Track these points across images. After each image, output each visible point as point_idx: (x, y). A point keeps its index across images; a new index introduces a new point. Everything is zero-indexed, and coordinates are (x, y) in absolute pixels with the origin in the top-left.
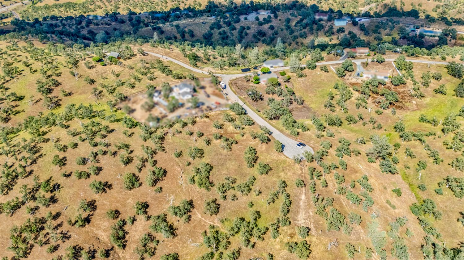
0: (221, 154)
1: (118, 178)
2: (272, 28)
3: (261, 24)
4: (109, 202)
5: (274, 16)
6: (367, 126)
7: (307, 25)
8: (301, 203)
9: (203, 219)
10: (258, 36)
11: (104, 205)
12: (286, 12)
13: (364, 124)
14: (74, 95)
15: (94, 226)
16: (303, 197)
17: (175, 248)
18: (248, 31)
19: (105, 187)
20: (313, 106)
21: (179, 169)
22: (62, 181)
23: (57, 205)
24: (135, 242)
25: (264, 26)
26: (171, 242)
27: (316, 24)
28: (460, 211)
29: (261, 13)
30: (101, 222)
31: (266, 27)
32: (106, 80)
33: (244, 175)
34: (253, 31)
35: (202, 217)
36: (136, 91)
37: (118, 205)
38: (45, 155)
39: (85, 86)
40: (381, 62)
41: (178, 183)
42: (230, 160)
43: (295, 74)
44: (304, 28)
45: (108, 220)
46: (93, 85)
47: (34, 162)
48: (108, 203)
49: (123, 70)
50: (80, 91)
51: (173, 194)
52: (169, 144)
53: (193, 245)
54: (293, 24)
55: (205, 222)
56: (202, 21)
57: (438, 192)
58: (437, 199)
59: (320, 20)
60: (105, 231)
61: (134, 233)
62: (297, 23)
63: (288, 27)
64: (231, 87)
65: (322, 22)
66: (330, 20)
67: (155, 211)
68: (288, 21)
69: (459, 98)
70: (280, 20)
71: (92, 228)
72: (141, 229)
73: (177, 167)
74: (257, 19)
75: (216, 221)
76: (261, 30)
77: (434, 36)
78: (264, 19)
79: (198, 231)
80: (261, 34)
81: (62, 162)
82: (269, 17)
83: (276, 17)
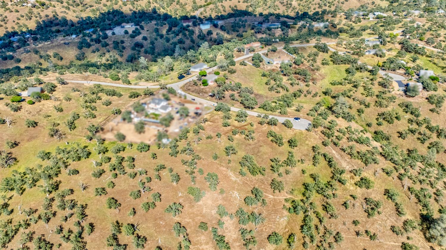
0: (250, 145)
1: (181, 196)
2: (145, 38)
3: (133, 37)
4: (190, 218)
5: (140, 27)
6: (308, 96)
7: (180, 32)
8: (337, 156)
9: (276, 197)
10: (137, 48)
11: (188, 223)
12: (149, 23)
13: (305, 96)
14: (22, 143)
15: (196, 244)
16: (334, 152)
17: (270, 229)
18: (124, 45)
19: (177, 208)
20: (261, 92)
21: (224, 169)
22: (131, 219)
23: (149, 242)
24: (235, 240)
25: (136, 38)
26: (264, 227)
27: (187, 30)
28: (396, 131)
29: (126, 27)
30: (199, 238)
31: (139, 38)
32: (49, 118)
33: (281, 153)
34: (129, 44)
35: (273, 196)
36: (101, 119)
37: (199, 218)
38: (86, 205)
39: (26, 131)
40: (274, 51)
41: (232, 180)
42: (261, 146)
43: (227, 72)
44: (178, 35)
45: (203, 234)
46: (37, 127)
47: (84, 215)
48: (190, 220)
49: (60, 104)
50: (26, 138)
51: (234, 190)
52: (200, 151)
53: (282, 220)
54: (164, 32)
55: (279, 199)
56: (62, 42)
57: (379, 124)
58: (381, 128)
59: (188, 26)
60: (207, 243)
61: (229, 234)
62: (169, 30)
63: (162, 36)
65: (190, 28)
66: (195, 25)
67: (232, 209)
68: (157, 30)
69: (338, 65)
70: (148, 31)
71: (196, 246)
72: (232, 228)
73: (222, 168)
74: (126, 32)
75: (286, 195)
76: (137, 42)
77: (278, 28)
78: (133, 32)
79: (278, 208)
80: (139, 46)
81: (114, 203)
82: (137, 29)
83: (142, 28)
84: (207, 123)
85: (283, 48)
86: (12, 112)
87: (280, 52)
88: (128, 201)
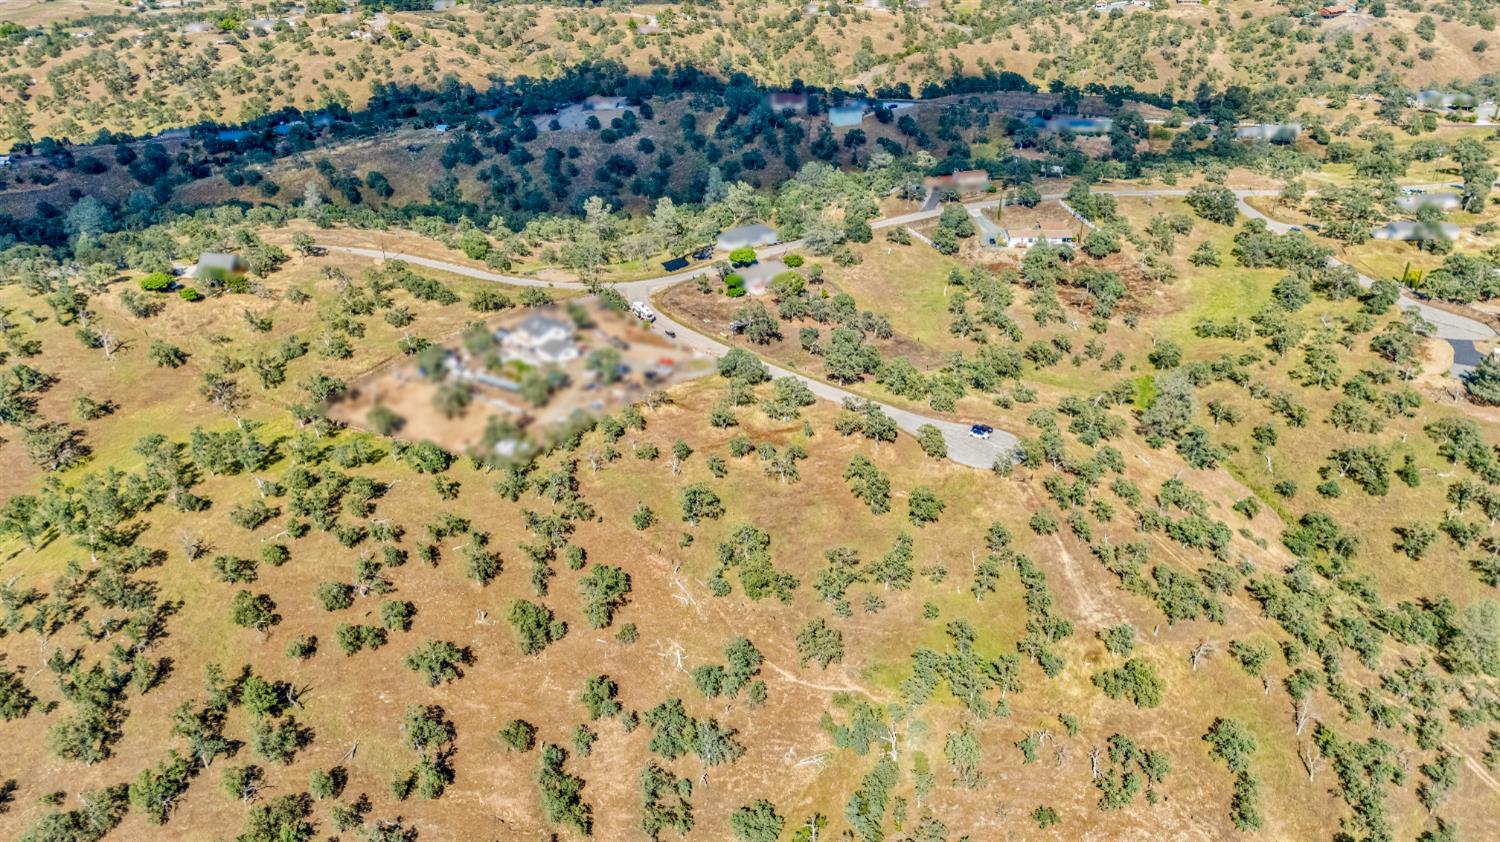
0: (774, 494)
1: (481, 626)
2: (647, 146)
3: (610, 138)
4: (484, 701)
5: (642, 112)
6: (1084, 365)
7: (756, 130)
8: (1069, 574)
9: (804, 682)
10: (614, 175)
11: (474, 714)
12: (672, 99)
13: (1077, 362)
14: (124, 409)
15: (471, 787)
16: (1065, 557)
17: (752, 788)
18: (577, 162)
19: (456, 660)
20: (922, 335)
21: (662, 562)
22: (293, 671)
23: (317, 749)
24: (615, 802)
25: (621, 142)
26: (731, 775)
27: (781, 126)
28: (1391, 526)
29: (598, 107)
30: (488, 770)
31: (627, 146)
32: (226, 345)
33: (875, 537)
34: (592, 160)
35: (798, 675)
36: (365, 365)
37: (516, 705)
38: (181, 603)
39: (151, 374)
40: (1029, 203)
41: (676, 601)
42: (810, 503)
43: (829, 259)
44: (749, 140)
45: (508, 757)
46: (181, 367)
47: (155, 631)
48: (483, 706)
49: (273, 308)
50: (142, 396)
51: (673, 637)
52: (600, 494)
53: (803, 763)
54: (710, 129)
55: (814, 691)
56: (404, 143)
57: (1327, 492)
58: (1330, 508)
59: (789, 114)
60: (512, 792)
61: (602, 778)
62: (723, 127)
63: (699, 142)
64: (668, 315)
65: (794, 120)
66: (813, 112)
67: (642, 696)
68: (690, 123)
69: (1252, 269)
70: (662, 123)
71: (469, 793)
72: (618, 759)
73: (654, 558)
74: (594, 124)
75: (846, 680)
76: (617, 156)
77: (1099, 135)
78: (617, 123)
79: (802, 719)
80: (620, 167)
81: (264, 610)
82: (628, 114)
83: (648, 114)
84: (664, 408)
85: (1062, 195)
86: (133, 319)
87: (1052, 208)
88: (305, 614)
